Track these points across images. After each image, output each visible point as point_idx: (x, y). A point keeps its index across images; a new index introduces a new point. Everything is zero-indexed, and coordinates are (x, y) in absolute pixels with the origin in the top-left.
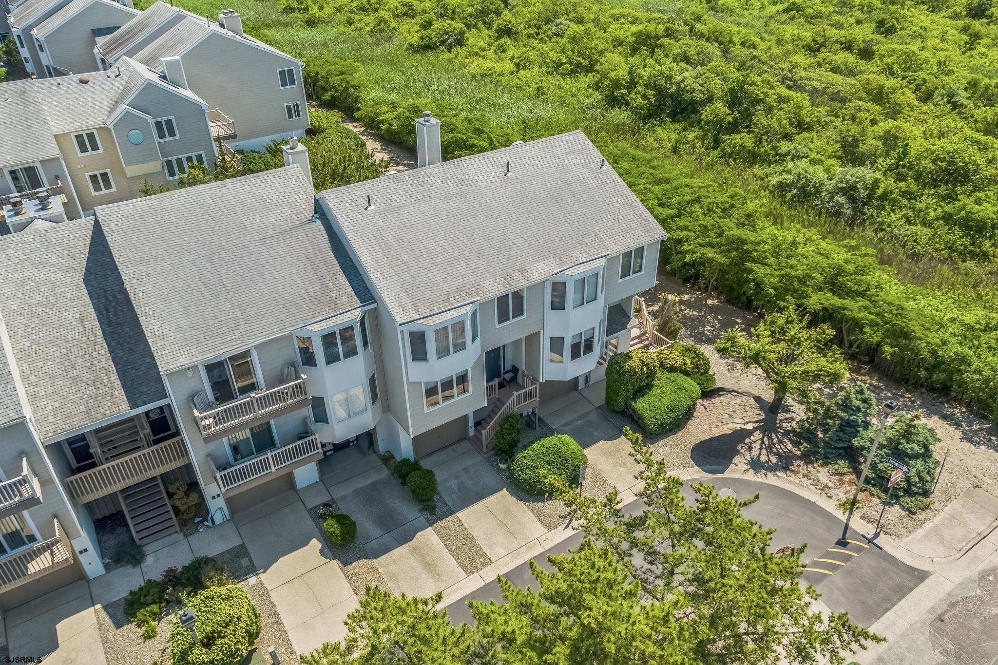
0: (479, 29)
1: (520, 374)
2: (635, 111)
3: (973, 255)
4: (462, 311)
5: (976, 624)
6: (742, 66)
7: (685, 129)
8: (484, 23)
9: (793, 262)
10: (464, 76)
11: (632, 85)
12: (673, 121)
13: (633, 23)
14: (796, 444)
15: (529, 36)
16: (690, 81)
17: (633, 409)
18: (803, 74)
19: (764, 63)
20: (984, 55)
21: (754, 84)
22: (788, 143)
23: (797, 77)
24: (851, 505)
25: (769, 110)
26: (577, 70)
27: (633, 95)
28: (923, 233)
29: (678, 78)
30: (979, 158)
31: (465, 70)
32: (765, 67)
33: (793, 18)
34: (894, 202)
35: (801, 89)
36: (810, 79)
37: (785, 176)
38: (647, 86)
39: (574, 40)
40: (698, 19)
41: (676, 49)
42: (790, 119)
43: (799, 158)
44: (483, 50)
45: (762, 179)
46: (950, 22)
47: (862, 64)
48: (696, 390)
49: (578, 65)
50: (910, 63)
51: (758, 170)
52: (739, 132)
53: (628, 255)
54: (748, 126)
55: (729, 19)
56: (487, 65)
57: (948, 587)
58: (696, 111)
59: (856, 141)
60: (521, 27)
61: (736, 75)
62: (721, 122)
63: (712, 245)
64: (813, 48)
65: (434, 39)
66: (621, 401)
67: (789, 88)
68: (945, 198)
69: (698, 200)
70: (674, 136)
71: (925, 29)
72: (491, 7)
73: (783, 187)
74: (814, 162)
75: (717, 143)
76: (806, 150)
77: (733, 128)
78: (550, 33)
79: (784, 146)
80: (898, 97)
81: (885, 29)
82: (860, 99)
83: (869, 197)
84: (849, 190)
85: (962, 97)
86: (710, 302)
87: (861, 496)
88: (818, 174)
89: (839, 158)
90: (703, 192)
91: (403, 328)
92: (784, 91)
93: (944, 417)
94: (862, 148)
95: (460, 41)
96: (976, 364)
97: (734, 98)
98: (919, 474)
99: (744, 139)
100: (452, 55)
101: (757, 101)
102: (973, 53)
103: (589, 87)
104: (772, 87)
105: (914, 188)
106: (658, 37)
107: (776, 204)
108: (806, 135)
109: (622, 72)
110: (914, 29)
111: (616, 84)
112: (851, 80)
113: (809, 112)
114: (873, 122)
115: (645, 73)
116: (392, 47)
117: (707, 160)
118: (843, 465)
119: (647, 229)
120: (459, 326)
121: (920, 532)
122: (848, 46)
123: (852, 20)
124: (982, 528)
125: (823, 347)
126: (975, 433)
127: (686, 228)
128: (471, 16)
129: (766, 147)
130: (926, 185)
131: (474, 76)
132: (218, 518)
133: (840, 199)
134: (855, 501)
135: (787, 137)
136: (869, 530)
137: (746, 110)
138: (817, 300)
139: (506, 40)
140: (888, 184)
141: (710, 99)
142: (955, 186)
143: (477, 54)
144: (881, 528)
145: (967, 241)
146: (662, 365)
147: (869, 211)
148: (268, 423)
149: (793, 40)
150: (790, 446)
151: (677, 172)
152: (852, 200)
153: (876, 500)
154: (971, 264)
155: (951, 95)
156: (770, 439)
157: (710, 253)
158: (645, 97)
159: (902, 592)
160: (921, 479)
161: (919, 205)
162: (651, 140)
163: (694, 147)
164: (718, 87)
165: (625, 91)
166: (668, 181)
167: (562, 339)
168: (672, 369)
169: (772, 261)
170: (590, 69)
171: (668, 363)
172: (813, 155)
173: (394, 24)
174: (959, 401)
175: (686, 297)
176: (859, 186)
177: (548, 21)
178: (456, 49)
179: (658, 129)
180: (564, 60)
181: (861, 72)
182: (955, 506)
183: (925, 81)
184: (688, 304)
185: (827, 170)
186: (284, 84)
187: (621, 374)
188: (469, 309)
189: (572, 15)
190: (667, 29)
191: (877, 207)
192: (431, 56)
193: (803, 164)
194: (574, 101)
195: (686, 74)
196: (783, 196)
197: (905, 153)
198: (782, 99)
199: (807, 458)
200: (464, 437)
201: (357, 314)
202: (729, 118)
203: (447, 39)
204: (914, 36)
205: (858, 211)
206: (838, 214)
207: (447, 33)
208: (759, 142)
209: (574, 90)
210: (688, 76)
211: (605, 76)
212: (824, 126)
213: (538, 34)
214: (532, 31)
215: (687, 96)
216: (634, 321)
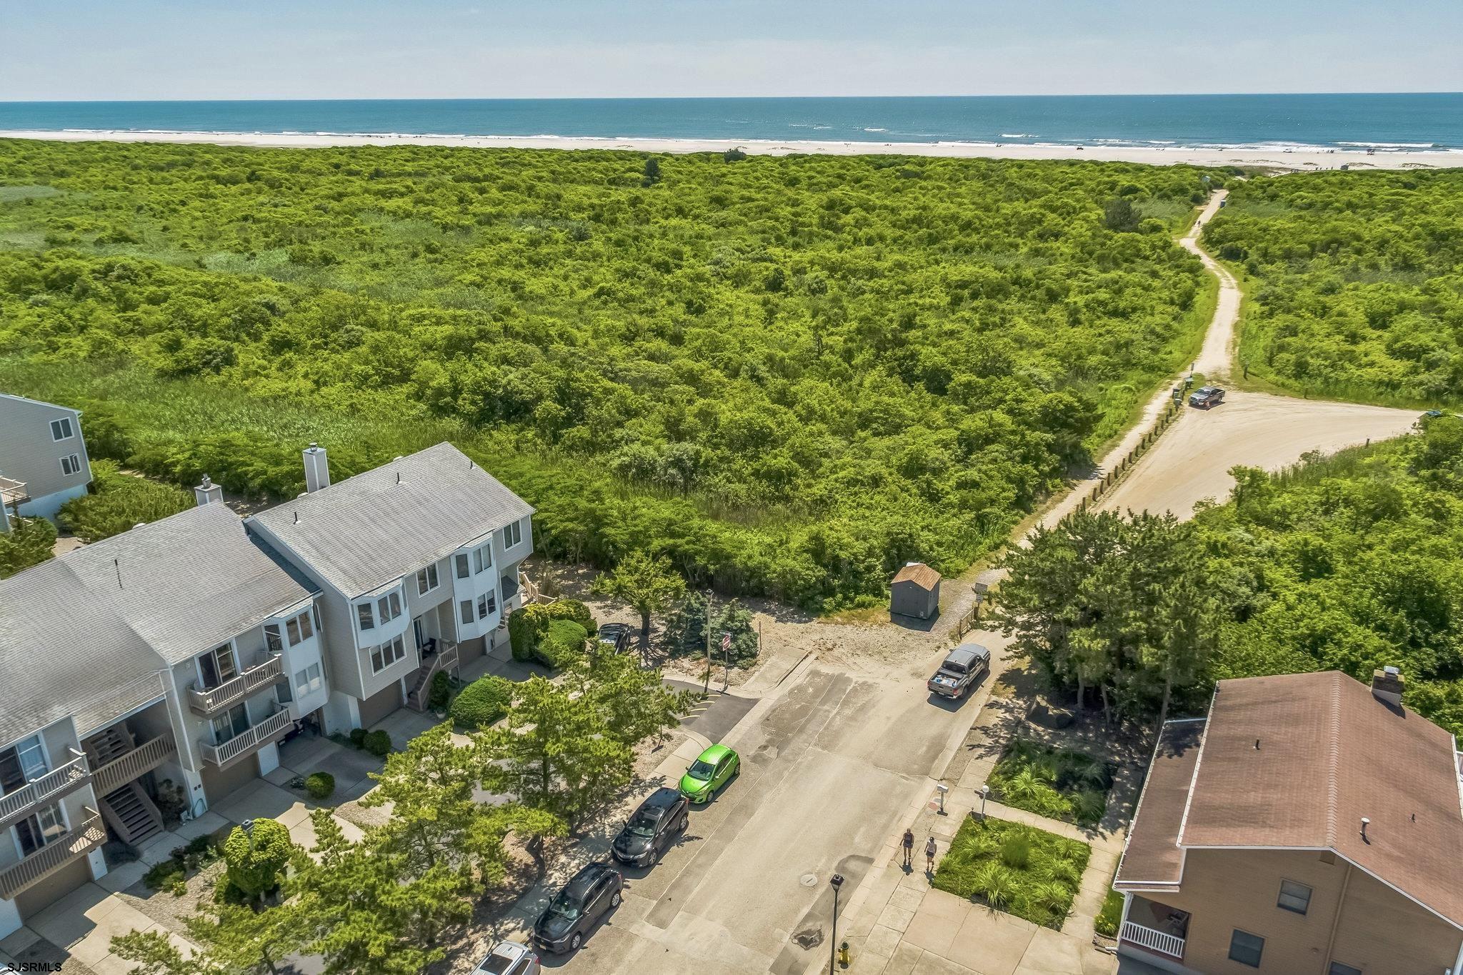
0: (244, 342)
1: (438, 644)
2: (467, 417)
3: (779, 499)
4: (396, 583)
5: (787, 716)
6: (564, 363)
7: (522, 429)
8: (248, 334)
9: (637, 521)
10: (251, 402)
11: (456, 391)
12: (509, 421)
13: (438, 324)
14: (664, 650)
15: (316, 347)
16: (517, 382)
17: (538, 652)
18: (622, 365)
19: (584, 359)
20: (781, 328)
21: (578, 380)
22: (620, 430)
23: (616, 369)
24: (706, 676)
25: (598, 402)
26: (387, 382)
27: (460, 402)
28: (741, 488)
29: (504, 382)
30: (771, 423)
31: (250, 394)
32: (585, 363)
33: (605, 303)
34: (715, 467)
35: (624, 380)
36: (629, 370)
37: (623, 458)
38: (474, 392)
39: (376, 349)
40: (507, 311)
41: (494, 350)
42: (618, 408)
43: (632, 441)
44: (265, 368)
45: (604, 465)
46: (753, 296)
47: (674, 350)
48: (584, 630)
49: (388, 375)
50: (716, 346)
51: (599, 458)
52: (575, 425)
53: (507, 529)
54: (582, 419)
55: (540, 308)
56: (277, 385)
57: (771, 703)
58: (528, 411)
59: (678, 421)
60: (303, 338)
61: (561, 373)
62: (555, 417)
63: (571, 520)
64: (629, 337)
65: (195, 362)
66: (526, 649)
67: (612, 380)
68: (751, 458)
69: (551, 487)
70: (513, 437)
71: (731, 306)
72: (255, 315)
73: (624, 468)
74: (644, 443)
75: (556, 438)
76: (636, 434)
77: (568, 422)
78: (341, 341)
79: (618, 433)
80: (706, 378)
81: (695, 309)
82: (676, 383)
83: (695, 465)
84: (677, 463)
85: (763, 370)
86: (580, 571)
87: (712, 668)
88: (650, 452)
89: (664, 437)
90: (555, 480)
91: (354, 602)
92: (610, 384)
93: (764, 611)
94: (683, 427)
95: (229, 360)
96: (773, 566)
97: (563, 395)
98: (744, 642)
99: (581, 431)
100: (222, 378)
101: (584, 396)
102: (773, 327)
103: (408, 397)
104: (596, 381)
105: (727, 453)
106: (473, 340)
107: (620, 484)
108: (634, 420)
109: (442, 380)
110: (721, 306)
111: (440, 392)
112: (665, 367)
113: (633, 400)
114: (690, 402)
115: (467, 380)
116: (131, 374)
117: (551, 455)
118: (698, 653)
119: (519, 508)
120: (394, 596)
121: (753, 678)
122: (660, 333)
123: (664, 302)
124: (790, 667)
125: (667, 572)
126: (784, 616)
127: (546, 510)
128: (228, 327)
129: (602, 436)
130: (737, 450)
131: (265, 400)
132: (199, 811)
133: (672, 471)
134: (709, 672)
135: (620, 424)
136: (720, 686)
137: (577, 404)
138: (656, 544)
139: (289, 355)
140: (707, 453)
141: (540, 398)
142: (757, 447)
143: (256, 373)
144: (728, 683)
145: (772, 489)
146: (552, 616)
147: (697, 478)
148: (243, 704)
149: (609, 331)
150: (660, 652)
151: (527, 467)
152: (682, 470)
153: (722, 668)
154: (779, 506)
155: (753, 369)
156: (646, 651)
157: (570, 525)
158: (473, 403)
159: (743, 713)
160: (748, 646)
161: (734, 467)
162: (490, 444)
163: (535, 444)
164: (545, 385)
165: (448, 399)
166: (522, 475)
167: (470, 602)
168: (561, 617)
169: (620, 524)
170: (405, 377)
171: (556, 613)
172: (643, 437)
173: (120, 345)
174: (771, 597)
175: (560, 572)
176: (685, 457)
177: (335, 328)
178: (225, 371)
179: (494, 433)
180: (372, 372)
181: (674, 357)
182: (773, 659)
183: (730, 359)
184: (562, 577)
185: (658, 449)
186: (58, 436)
187: (521, 625)
188: (400, 582)
189: (363, 318)
190: (480, 331)
191: (703, 474)
192: (194, 381)
193: (636, 447)
194: (396, 414)
195: (511, 376)
196: (625, 476)
197: (716, 426)
198: (607, 391)
199: (673, 656)
200: (400, 706)
201: (310, 601)
202: (563, 413)
203: (211, 360)
204: (722, 314)
205: (688, 479)
206: (673, 484)
207: (209, 353)
208: (594, 433)
209: (392, 402)
210: (513, 377)
211: (423, 384)
212: (650, 411)
213: (326, 344)
214: (318, 341)
215: (518, 398)
216: (521, 588)
